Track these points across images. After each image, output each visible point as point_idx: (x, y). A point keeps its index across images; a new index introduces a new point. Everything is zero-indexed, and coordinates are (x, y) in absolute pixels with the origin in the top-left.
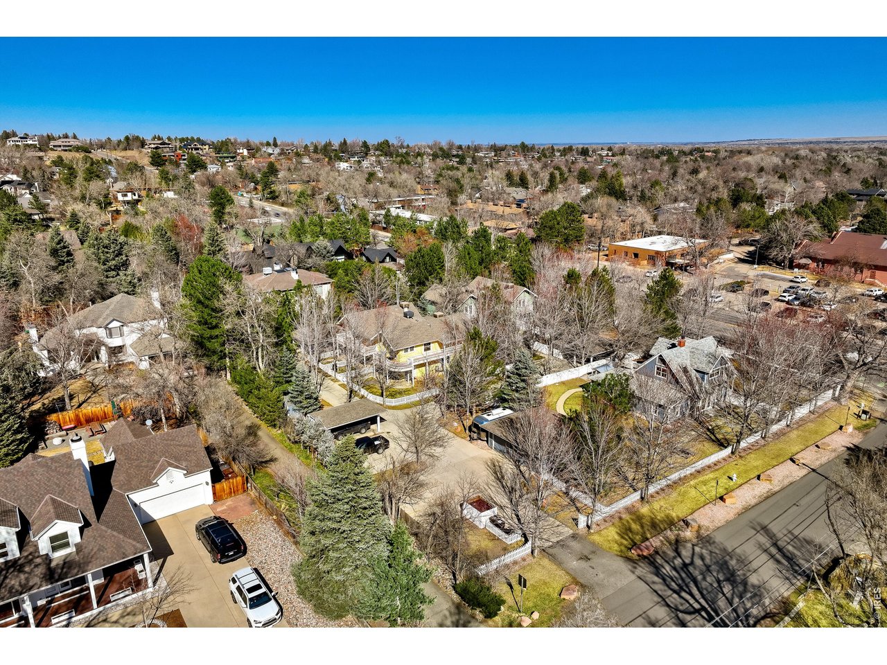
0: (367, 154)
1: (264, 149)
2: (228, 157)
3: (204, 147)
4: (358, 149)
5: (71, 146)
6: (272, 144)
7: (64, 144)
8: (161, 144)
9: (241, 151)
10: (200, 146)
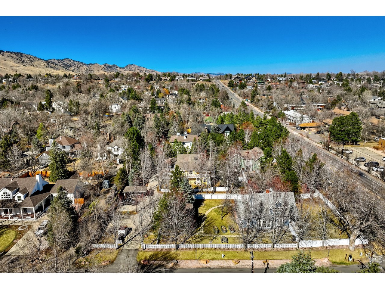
0: (329, 80)
1: (278, 79)
2: (261, 83)
3: (254, 78)
4: (325, 78)
5: (205, 79)
6: (284, 76)
7: (203, 78)
8: (236, 77)
9: (268, 80)
10: (252, 78)
